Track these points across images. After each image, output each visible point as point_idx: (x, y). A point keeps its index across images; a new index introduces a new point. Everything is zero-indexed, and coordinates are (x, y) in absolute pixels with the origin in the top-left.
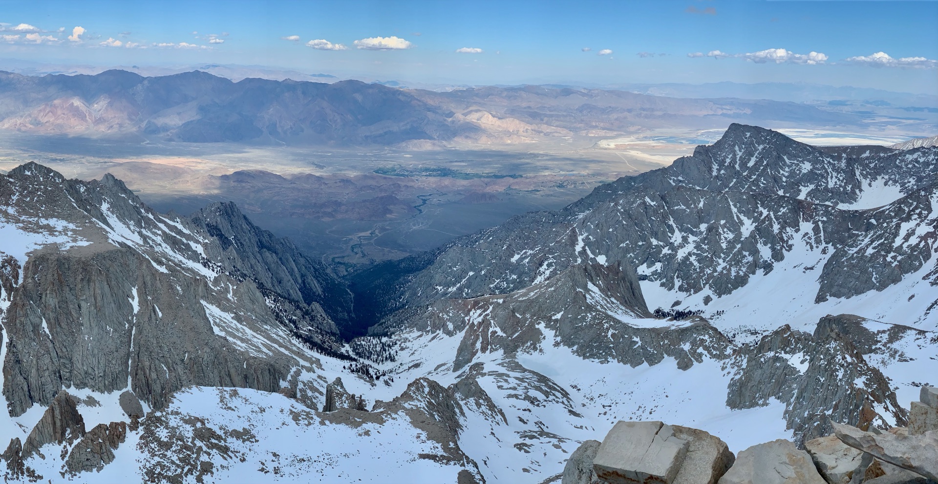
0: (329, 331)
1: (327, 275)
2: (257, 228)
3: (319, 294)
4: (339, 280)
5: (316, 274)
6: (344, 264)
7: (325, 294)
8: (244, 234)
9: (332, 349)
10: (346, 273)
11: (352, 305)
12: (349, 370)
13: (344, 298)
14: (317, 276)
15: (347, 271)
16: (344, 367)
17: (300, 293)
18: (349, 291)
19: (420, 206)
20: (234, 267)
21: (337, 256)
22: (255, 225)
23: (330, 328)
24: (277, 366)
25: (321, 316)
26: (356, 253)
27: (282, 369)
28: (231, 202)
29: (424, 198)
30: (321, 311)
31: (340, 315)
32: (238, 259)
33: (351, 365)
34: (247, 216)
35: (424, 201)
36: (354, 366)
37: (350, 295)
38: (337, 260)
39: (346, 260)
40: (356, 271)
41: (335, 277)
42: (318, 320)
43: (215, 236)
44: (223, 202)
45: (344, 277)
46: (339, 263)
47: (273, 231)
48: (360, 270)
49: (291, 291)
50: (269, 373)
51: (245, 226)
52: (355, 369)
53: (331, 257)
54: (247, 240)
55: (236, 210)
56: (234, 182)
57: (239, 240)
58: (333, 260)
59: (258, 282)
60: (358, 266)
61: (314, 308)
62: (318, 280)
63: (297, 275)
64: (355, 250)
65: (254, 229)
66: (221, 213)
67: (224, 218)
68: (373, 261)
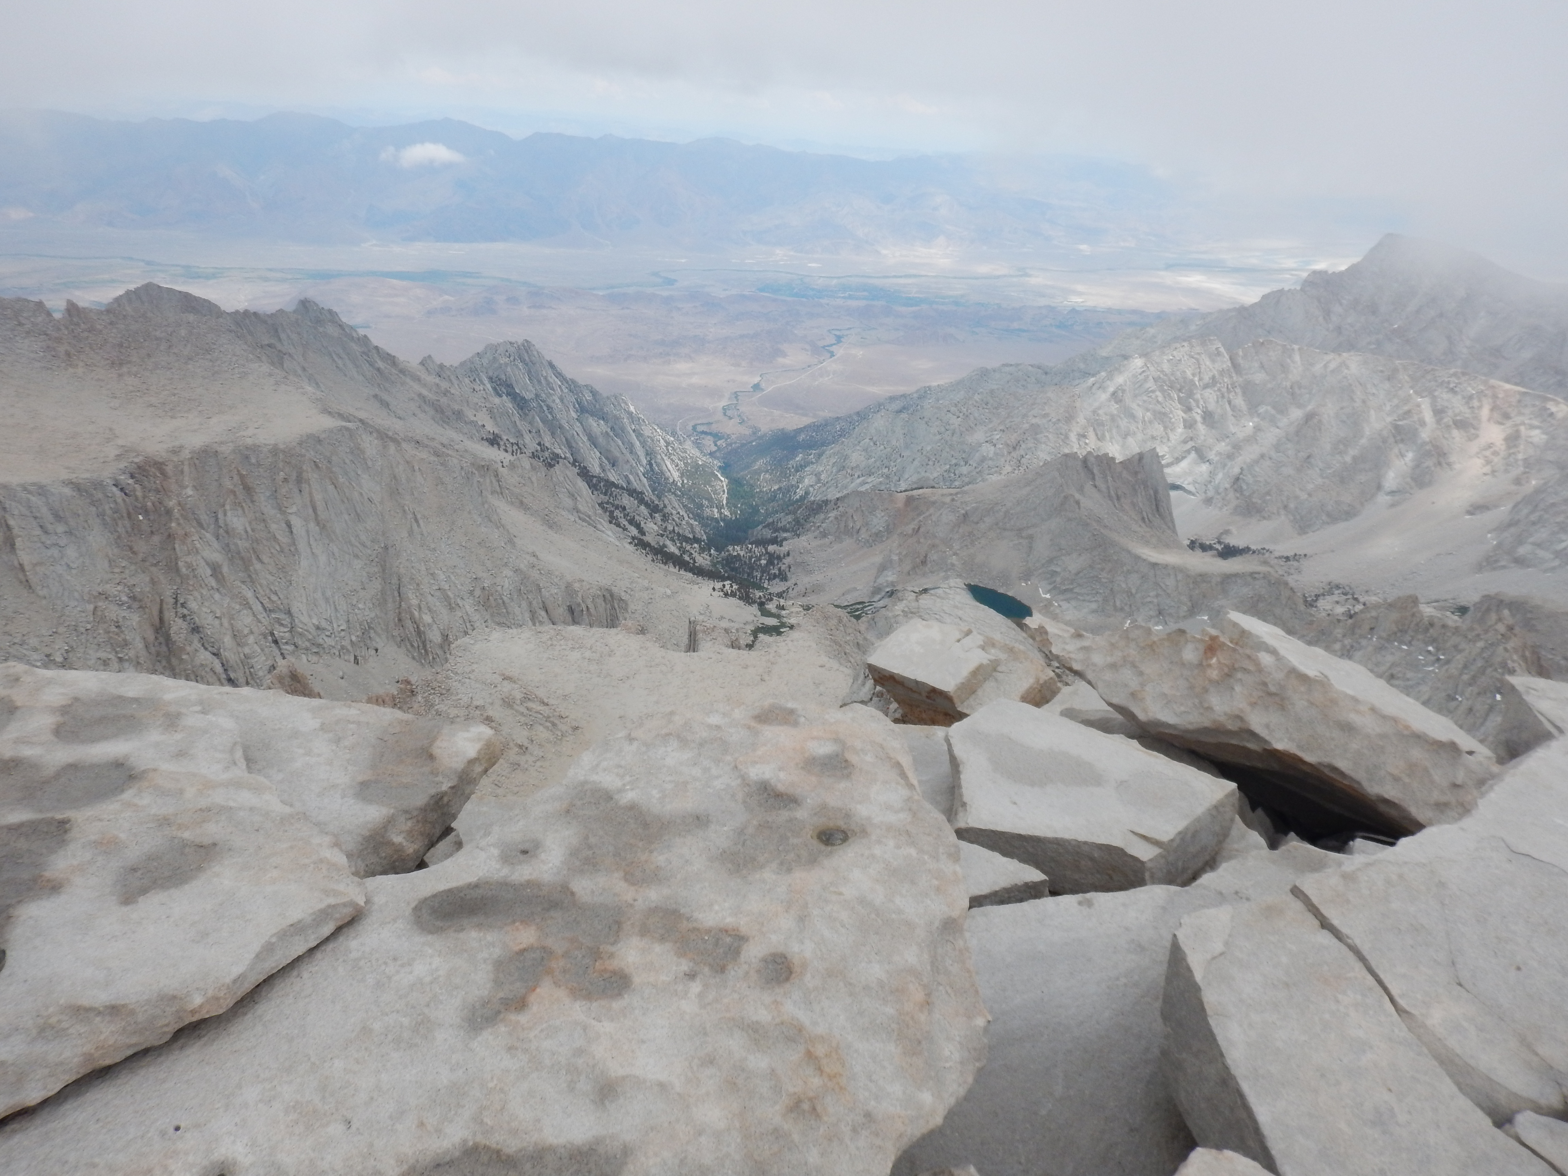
0: (691, 536)
1: (686, 451)
2: (573, 381)
3: (674, 481)
4: (704, 459)
5: (668, 450)
6: (710, 434)
7: (683, 481)
8: (552, 392)
9: (695, 562)
10: (714, 449)
11: (726, 495)
12: (721, 594)
13: (712, 486)
14: (670, 454)
15: (716, 445)
16: (714, 589)
17: (645, 480)
18: (719, 476)
19: (832, 345)
20: (539, 444)
21: (699, 422)
22: (569, 376)
23: (693, 532)
24: (615, 590)
25: (679, 513)
26: (730, 418)
27: (623, 594)
28: (527, 341)
29: (838, 333)
30: (677, 507)
32: (544, 431)
33: (724, 586)
34: (555, 363)
35: (839, 339)
36: (727, 587)
37: (722, 481)
38: (700, 428)
39: (715, 428)
40: (731, 444)
41: (698, 454)
42: (673, 520)
43: (504, 397)
44: (513, 340)
45: (712, 454)
46: (703, 432)
47: (598, 387)
48: (735, 443)
49: (631, 477)
50: (605, 601)
51: (553, 379)
52: (729, 592)
53: (692, 424)
54: (558, 401)
55: (535, 353)
56: (529, 307)
57: (543, 401)
58: (694, 428)
59: (579, 465)
60: (733, 437)
61: (666, 502)
62: (672, 460)
63: (639, 453)
64: (730, 413)
65: (567, 383)
66: (512, 358)
67: (517, 366)
68: (755, 430)
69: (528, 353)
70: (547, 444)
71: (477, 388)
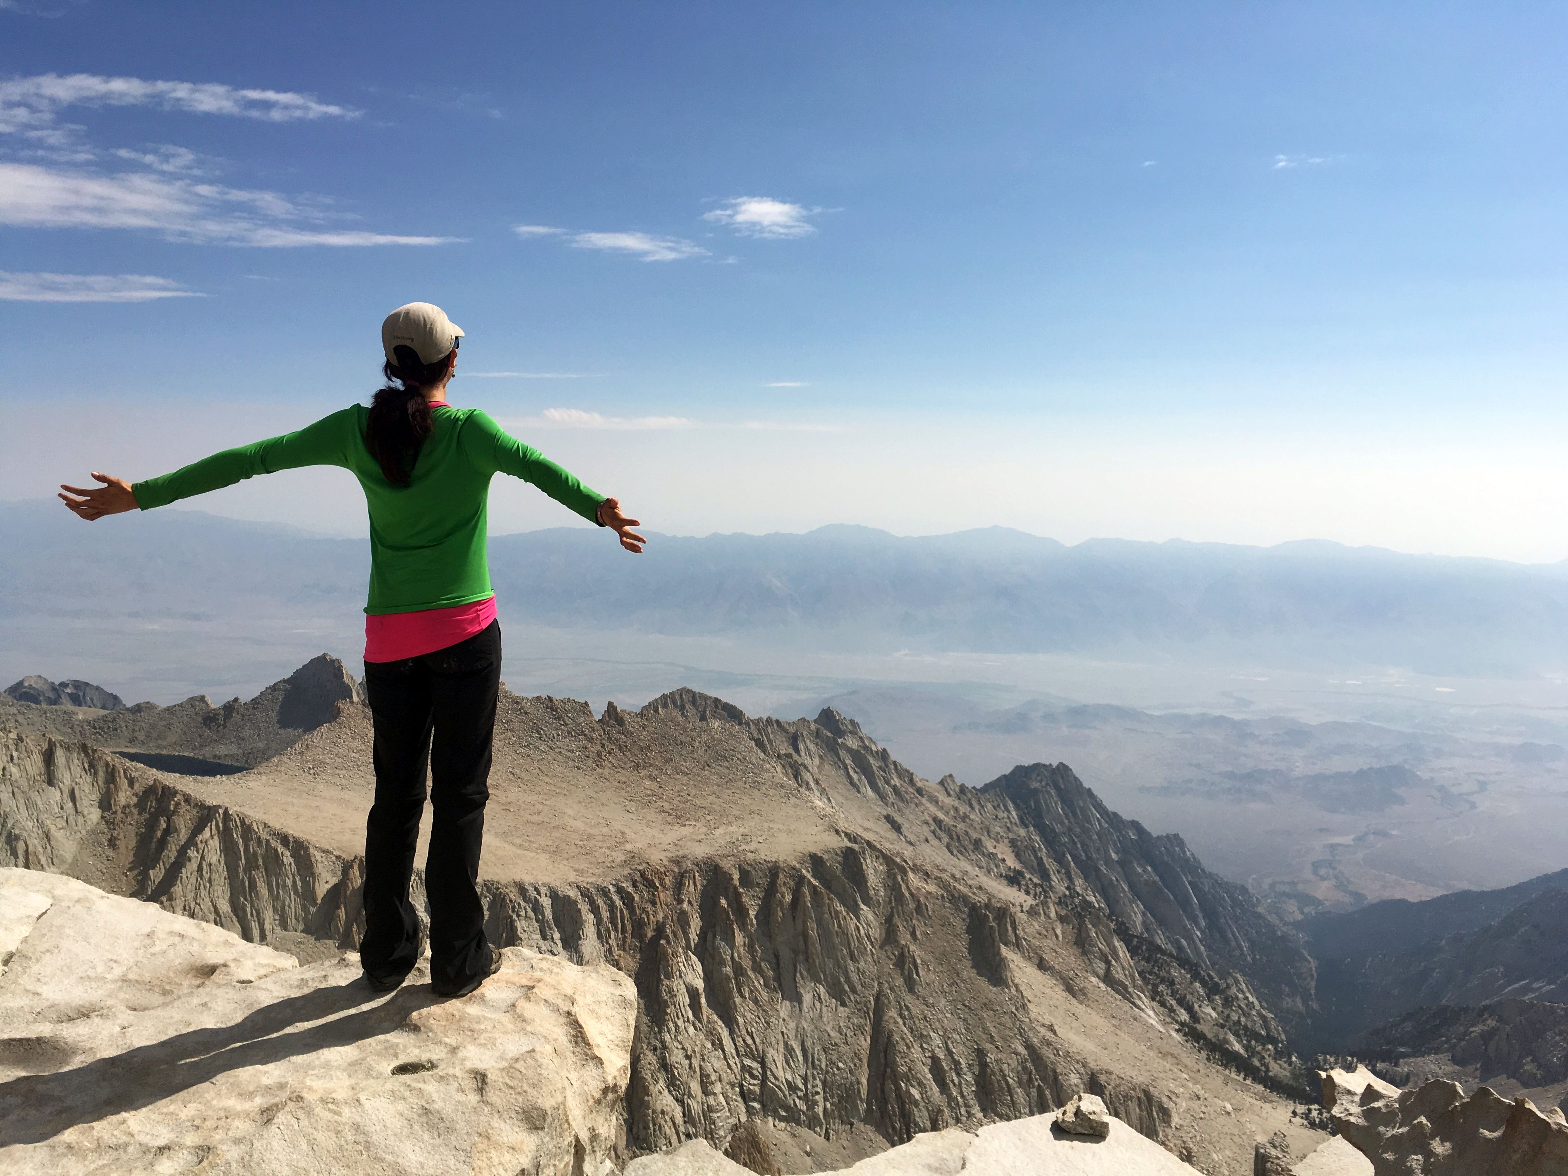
0: (1263, 1033)
1: (1259, 916)
2: (1115, 814)
3: (1242, 953)
4: (1284, 929)
6: (1295, 897)
7: (1254, 955)
8: (1088, 826)
9: (1268, 1070)
10: (1300, 917)
11: (1313, 984)
12: (1306, 1122)
13: (1296, 969)
15: (1302, 913)
16: (1294, 1113)
17: (1202, 948)
18: (1306, 954)
19: (1472, 793)
20: (1068, 888)
21: (1280, 879)
22: (1111, 808)
23: (1267, 1027)
24: (1154, 1092)
25: (1247, 998)
26: (1323, 879)
27: (1165, 1100)
28: (1063, 765)
29: (1481, 778)
30: (1245, 989)
31: (1287, 1003)
32: (1076, 873)
33: (1310, 1110)
34: (1096, 793)
35: (1483, 786)
36: (1315, 1114)
37: (1309, 962)
38: (1281, 888)
39: (1301, 889)
40: (1323, 914)
41: (1277, 922)
42: (1240, 1007)
43: (1032, 829)
44: (1047, 763)
45: (1297, 925)
46: (1284, 894)
47: (1146, 825)
48: (1330, 913)
49: (1184, 942)
50: (1139, 1106)
51: (1091, 811)
52: (1317, 1120)
53: (1268, 881)
54: (1095, 837)
55: (1072, 779)
56: (1069, 727)
57: (1077, 837)
58: (1272, 886)
59: (1117, 920)
60: (1327, 904)
61: (1230, 981)
63: (1196, 912)
64: (1322, 872)
65: (1109, 817)
66: (1044, 783)
67: (1048, 793)
68: (1358, 896)
69: (1063, 778)
70: (1078, 889)
71: (1001, 815)
